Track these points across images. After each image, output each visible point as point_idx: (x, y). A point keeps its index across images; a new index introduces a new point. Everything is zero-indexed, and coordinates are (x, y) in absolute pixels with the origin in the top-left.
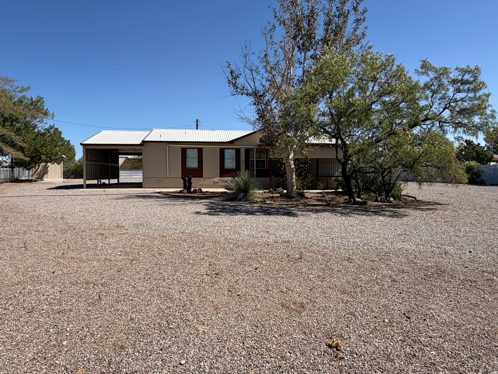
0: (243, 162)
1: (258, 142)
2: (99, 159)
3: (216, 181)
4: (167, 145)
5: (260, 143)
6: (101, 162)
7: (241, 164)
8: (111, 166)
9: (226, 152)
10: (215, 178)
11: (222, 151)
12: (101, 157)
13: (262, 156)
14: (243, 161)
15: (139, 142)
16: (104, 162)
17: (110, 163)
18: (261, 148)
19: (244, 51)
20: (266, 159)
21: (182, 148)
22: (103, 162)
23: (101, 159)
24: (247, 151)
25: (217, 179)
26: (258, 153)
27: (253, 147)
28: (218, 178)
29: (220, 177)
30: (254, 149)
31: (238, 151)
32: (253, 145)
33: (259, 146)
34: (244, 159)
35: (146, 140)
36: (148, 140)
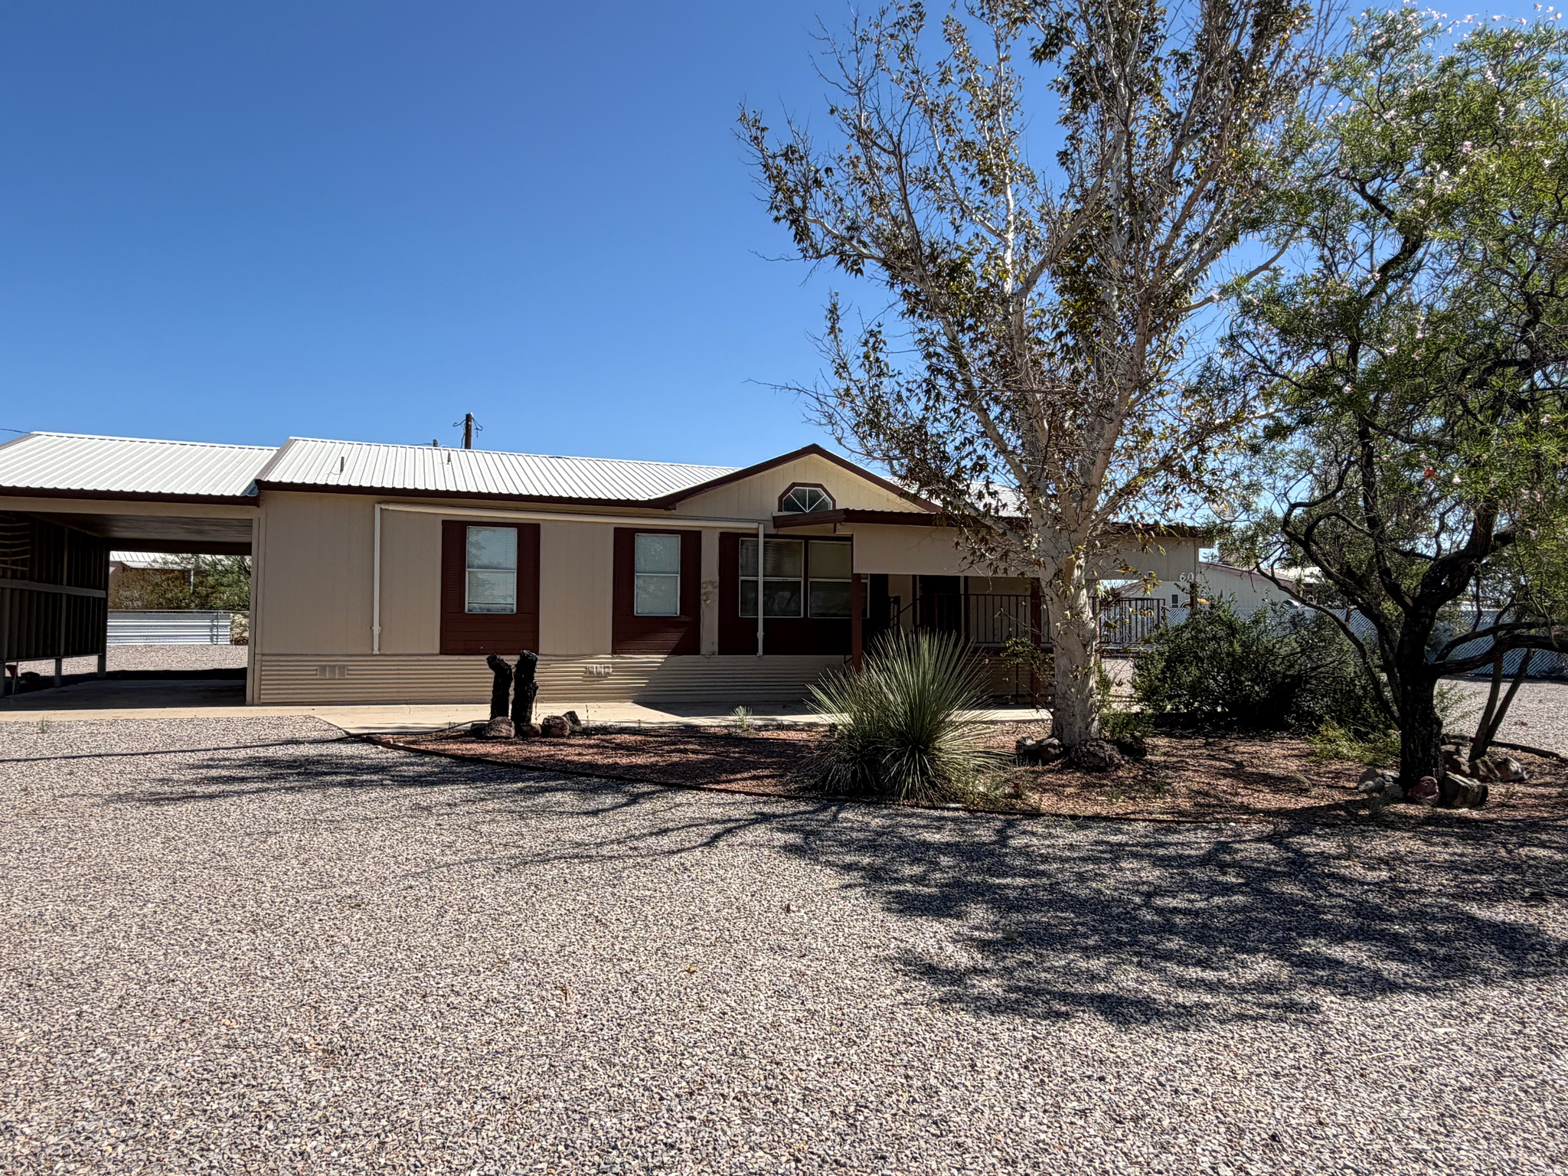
0: (710, 588)
1: (773, 508)
2: (14, 563)
3: (596, 668)
4: (378, 507)
5: (780, 510)
6: (23, 577)
7: (703, 598)
8: (69, 596)
9: (642, 542)
10: (590, 656)
11: (624, 541)
12: (24, 552)
13: (788, 566)
14: (712, 583)
15: (236, 487)
16: (40, 580)
17: (69, 584)
18: (783, 531)
19: (850, 61)
20: (802, 580)
21: (444, 522)
22: (32, 579)
23: (24, 563)
24: (730, 542)
25: (603, 662)
26: (770, 553)
27: (755, 525)
28: (606, 658)
29: (614, 652)
30: (756, 536)
31: (691, 542)
32: (753, 521)
33: (777, 522)
34: (716, 578)
35: (273, 478)
36: (286, 480)
